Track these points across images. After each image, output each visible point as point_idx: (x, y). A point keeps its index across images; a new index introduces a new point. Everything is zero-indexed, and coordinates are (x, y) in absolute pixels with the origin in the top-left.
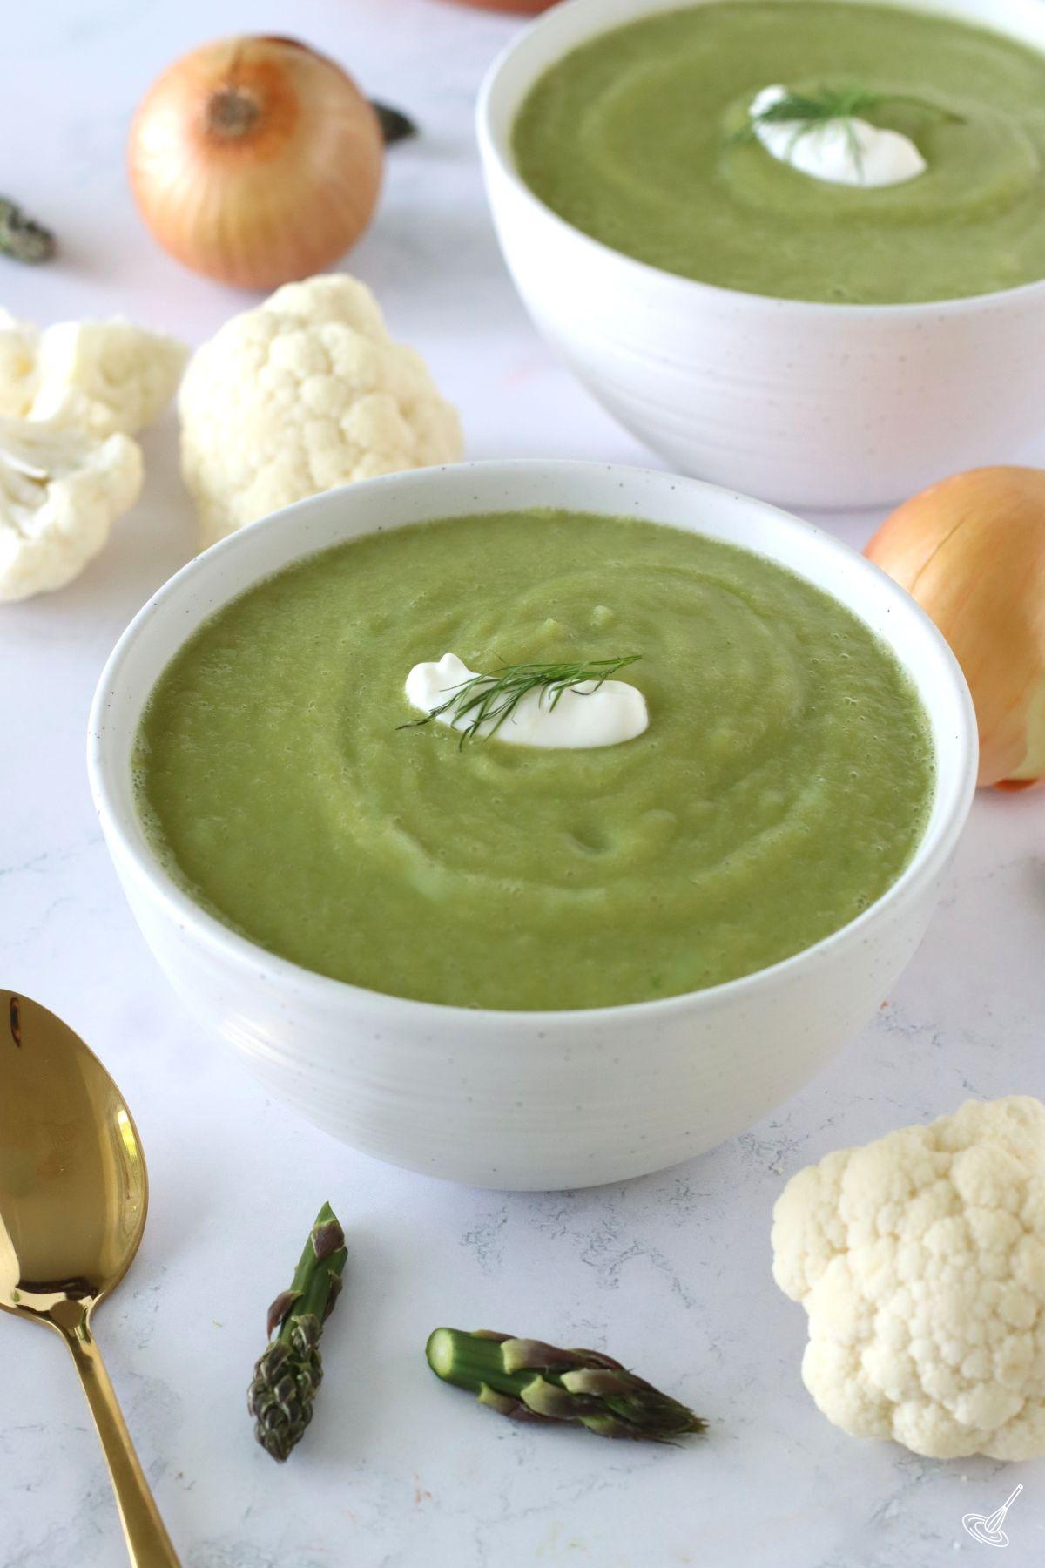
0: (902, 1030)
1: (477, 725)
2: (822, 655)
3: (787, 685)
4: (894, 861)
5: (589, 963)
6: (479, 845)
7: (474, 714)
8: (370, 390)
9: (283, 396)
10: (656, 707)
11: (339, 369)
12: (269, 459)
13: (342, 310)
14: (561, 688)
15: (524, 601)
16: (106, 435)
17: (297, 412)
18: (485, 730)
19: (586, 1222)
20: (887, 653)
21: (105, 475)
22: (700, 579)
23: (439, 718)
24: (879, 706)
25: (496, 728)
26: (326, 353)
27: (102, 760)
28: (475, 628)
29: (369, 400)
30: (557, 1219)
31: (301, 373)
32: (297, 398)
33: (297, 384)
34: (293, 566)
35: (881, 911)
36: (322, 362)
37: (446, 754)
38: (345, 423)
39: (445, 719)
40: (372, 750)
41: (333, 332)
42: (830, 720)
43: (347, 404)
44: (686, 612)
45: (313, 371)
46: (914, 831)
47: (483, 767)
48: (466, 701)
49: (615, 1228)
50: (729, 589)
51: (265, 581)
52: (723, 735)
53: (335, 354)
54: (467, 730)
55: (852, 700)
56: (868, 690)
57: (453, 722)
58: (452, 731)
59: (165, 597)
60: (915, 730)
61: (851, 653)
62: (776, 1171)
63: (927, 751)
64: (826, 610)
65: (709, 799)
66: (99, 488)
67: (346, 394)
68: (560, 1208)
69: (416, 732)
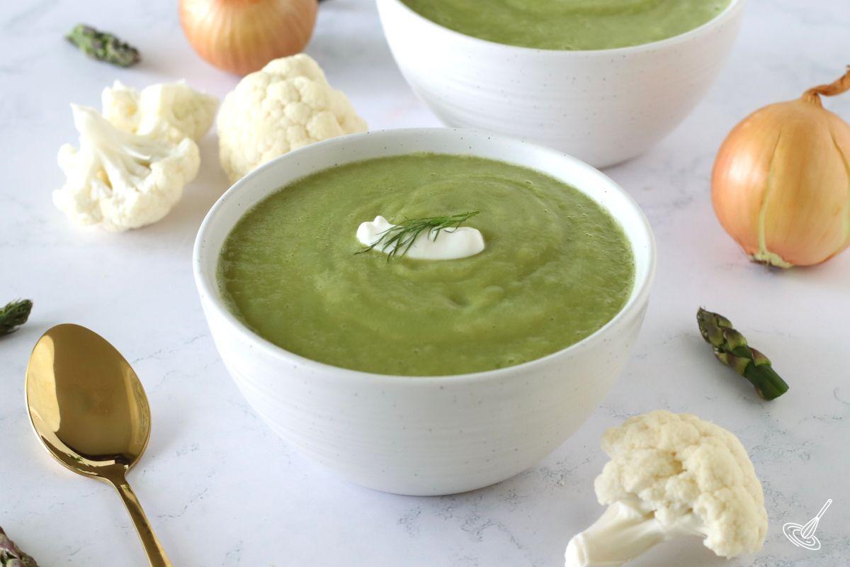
0: (623, 416)
1: (396, 250)
2: (573, 214)
3: (555, 227)
4: (617, 306)
5: (463, 357)
6: (402, 306)
7: (394, 244)
8: (322, 110)
9: (275, 114)
10: (488, 238)
11: (304, 99)
12: (269, 148)
13: (303, 71)
14: (439, 229)
15: (416, 194)
16: (178, 141)
17: (283, 122)
18: (400, 252)
19: (463, 510)
20: (606, 213)
21: (181, 159)
22: (508, 182)
23: (375, 248)
24: (602, 237)
25: (405, 252)
26: (297, 91)
27: (202, 271)
28: (390, 208)
29: (320, 114)
30: (447, 510)
31: (284, 102)
32: (283, 115)
33: (283, 107)
34: (292, 184)
35: (613, 325)
36: (296, 96)
37: (381, 264)
38: (309, 127)
39: (378, 248)
40: (341, 265)
41: (299, 81)
42: (579, 244)
43: (310, 116)
44: (501, 197)
45: (291, 100)
46: (626, 294)
47: (401, 270)
48: (389, 239)
49: (478, 514)
50: (522, 185)
51: (278, 191)
52: (525, 250)
53: (302, 91)
54: (391, 253)
55: (589, 235)
56: (598, 230)
57: (384, 249)
58: (383, 254)
59: (227, 197)
60: (623, 247)
61: (587, 213)
62: (561, 485)
63: (630, 256)
64: (573, 194)
65: (519, 281)
66: (178, 166)
67: (309, 112)
68: (448, 506)
69: (363, 256)
